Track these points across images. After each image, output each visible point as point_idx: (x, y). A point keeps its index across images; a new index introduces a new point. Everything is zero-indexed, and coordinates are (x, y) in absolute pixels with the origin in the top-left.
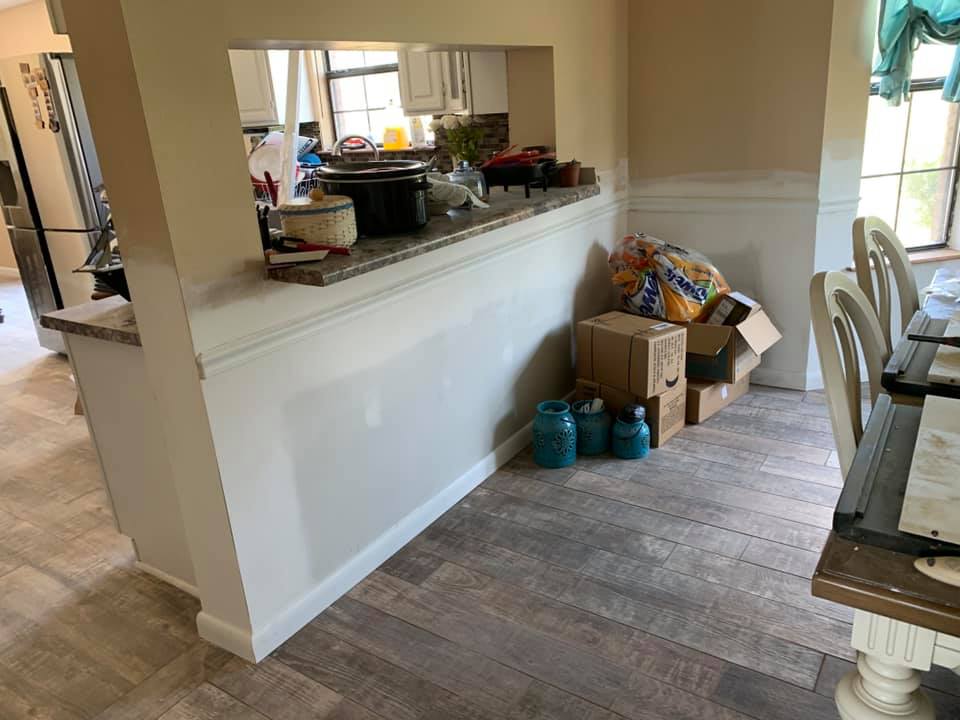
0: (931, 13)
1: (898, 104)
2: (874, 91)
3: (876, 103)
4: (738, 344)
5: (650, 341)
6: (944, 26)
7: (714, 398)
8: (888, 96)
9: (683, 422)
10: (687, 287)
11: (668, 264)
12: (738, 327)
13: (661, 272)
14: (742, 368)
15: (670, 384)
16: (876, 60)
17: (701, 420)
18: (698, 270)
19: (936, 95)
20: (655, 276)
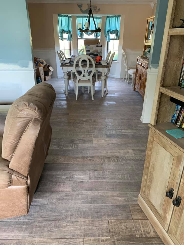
0: (64, 30)
1: (63, 41)
2: (60, 39)
3: (60, 40)
4: (49, 70)
5: (40, 68)
6: (66, 32)
7: (47, 78)
8: (61, 40)
9: (44, 80)
10: (42, 63)
11: (38, 60)
12: (49, 68)
13: (38, 61)
14: (50, 74)
15: (42, 74)
16: (59, 35)
17: (46, 80)
18: (42, 61)
19: (67, 40)
20: (37, 62)
